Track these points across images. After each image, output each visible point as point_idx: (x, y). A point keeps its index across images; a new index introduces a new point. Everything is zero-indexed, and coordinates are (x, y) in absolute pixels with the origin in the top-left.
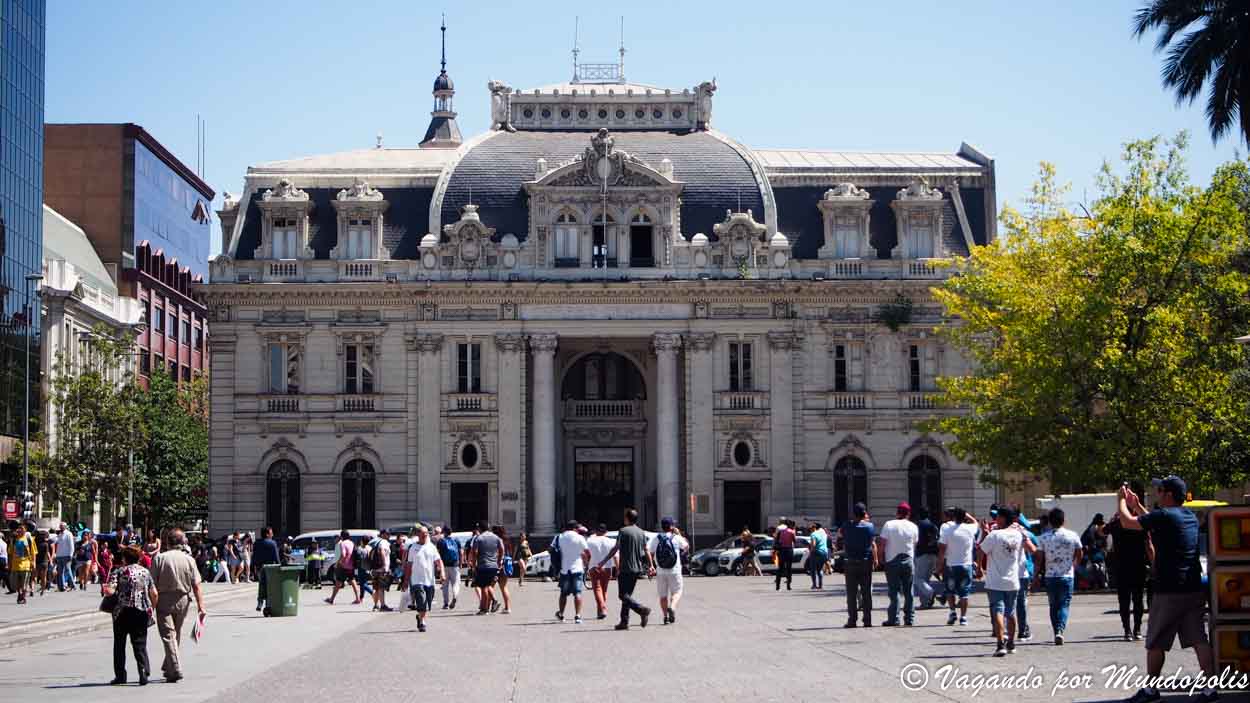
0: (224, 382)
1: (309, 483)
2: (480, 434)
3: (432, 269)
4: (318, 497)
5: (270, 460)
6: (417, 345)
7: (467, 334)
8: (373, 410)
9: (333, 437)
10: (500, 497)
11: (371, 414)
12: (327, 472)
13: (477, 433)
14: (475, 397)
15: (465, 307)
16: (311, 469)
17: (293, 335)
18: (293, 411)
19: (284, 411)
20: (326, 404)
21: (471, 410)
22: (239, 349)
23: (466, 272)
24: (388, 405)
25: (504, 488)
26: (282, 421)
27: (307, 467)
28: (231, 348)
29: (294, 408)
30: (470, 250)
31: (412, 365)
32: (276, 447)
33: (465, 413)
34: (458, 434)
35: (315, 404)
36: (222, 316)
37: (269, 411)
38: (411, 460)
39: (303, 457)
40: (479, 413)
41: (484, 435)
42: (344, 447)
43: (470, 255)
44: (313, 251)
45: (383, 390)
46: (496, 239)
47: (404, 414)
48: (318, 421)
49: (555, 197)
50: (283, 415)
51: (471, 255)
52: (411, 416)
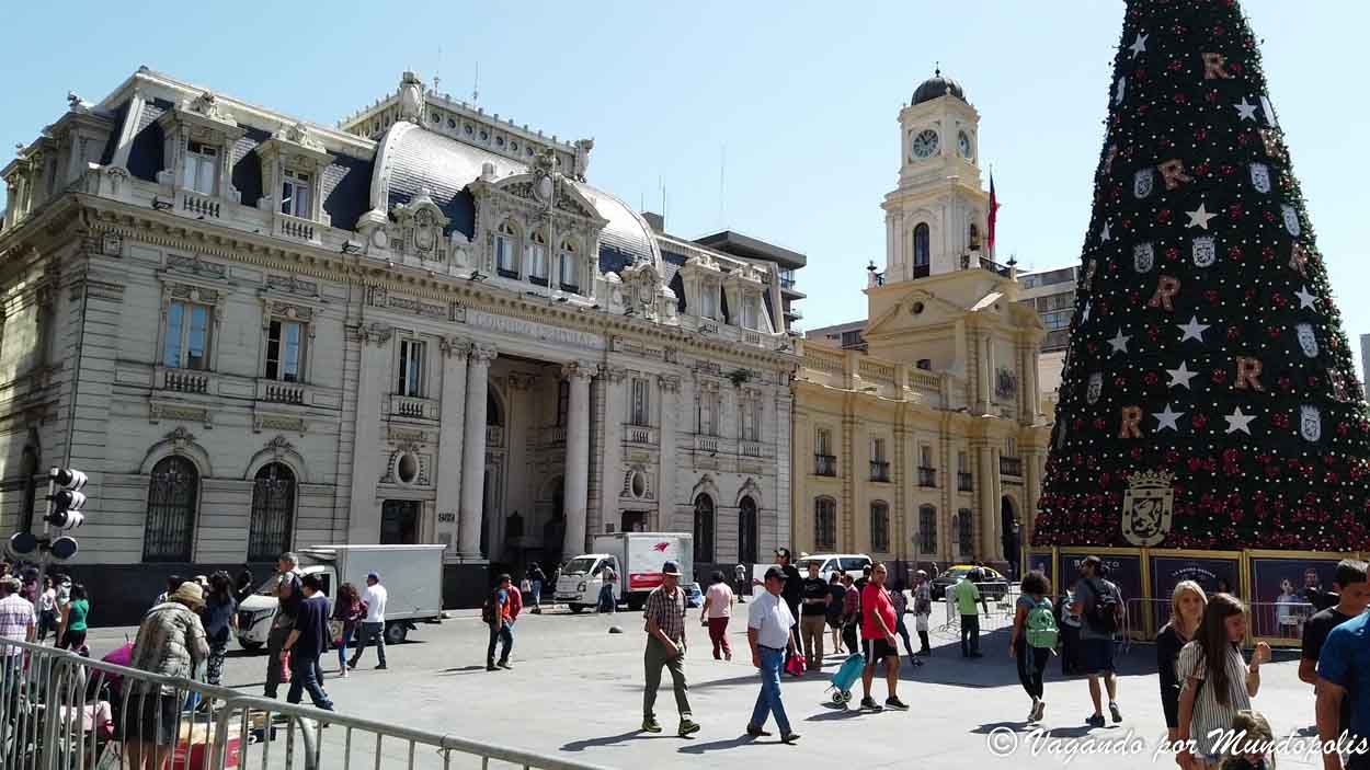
0: (104, 341)
1: (211, 489)
2: (419, 444)
3: (382, 248)
4: (222, 509)
5: (159, 455)
6: (358, 333)
7: (414, 329)
8: (301, 404)
9: (248, 431)
10: (437, 518)
11: (302, 409)
12: (237, 476)
13: (416, 443)
14: (414, 401)
15: (414, 299)
16: (214, 471)
17: (207, 294)
18: (199, 392)
19: (186, 391)
20: (246, 390)
21: (412, 416)
22: (126, 297)
23: (418, 260)
24: (319, 400)
25: (442, 508)
26: (185, 405)
27: (211, 468)
28: (116, 294)
29: (201, 388)
30: (424, 237)
31: (351, 356)
32: (172, 437)
33: (409, 419)
34: (397, 442)
35: (229, 387)
36: (109, 247)
37: (165, 389)
38: (343, 469)
39: (207, 455)
40: (421, 421)
41: (423, 446)
42: (262, 448)
43: (423, 242)
44: (239, 194)
45: (314, 380)
46: (447, 231)
47: (338, 413)
48: (235, 409)
49: (503, 204)
50: (186, 396)
51: (425, 244)
52: (347, 416)
